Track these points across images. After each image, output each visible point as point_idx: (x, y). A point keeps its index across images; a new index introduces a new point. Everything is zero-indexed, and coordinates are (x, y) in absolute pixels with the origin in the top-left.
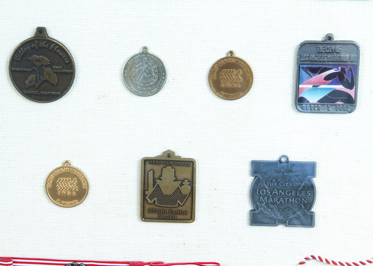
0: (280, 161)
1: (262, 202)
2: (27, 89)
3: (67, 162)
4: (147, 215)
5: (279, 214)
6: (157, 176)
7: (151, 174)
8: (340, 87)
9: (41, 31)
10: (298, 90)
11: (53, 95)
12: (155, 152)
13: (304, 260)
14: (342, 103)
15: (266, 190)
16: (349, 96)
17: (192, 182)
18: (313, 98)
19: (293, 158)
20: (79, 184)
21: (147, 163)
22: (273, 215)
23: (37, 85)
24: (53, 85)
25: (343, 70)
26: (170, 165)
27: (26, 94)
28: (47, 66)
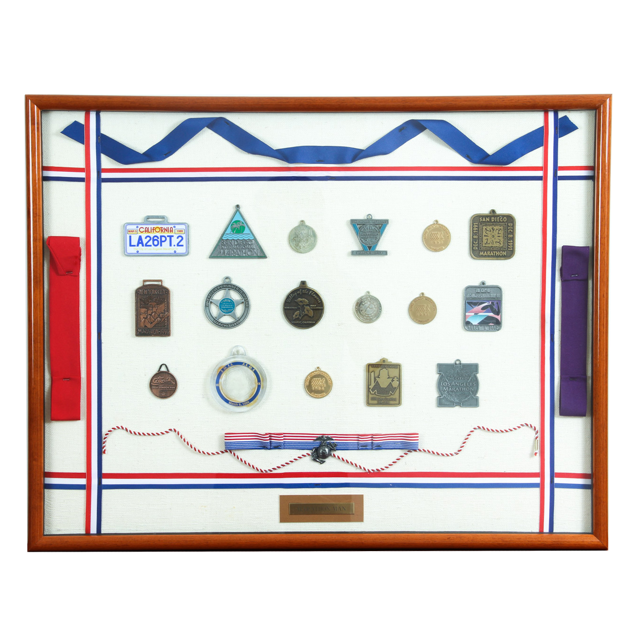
0: (456, 364)
1: (445, 391)
2: (294, 320)
3: (318, 368)
4: (371, 402)
5: (456, 399)
6: (376, 375)
7: (372, 374)
8: (491, 314)
9: (303, 283)
10: (465, 317)
11: (310, 324)
12: (374, 360)
13: (473, 430)
14: (493, 324)
15: (447, 382)
16: (497, 320)
17: (399, 379)
18: (475, 322)
19: (464, 361)
20: (326, 382)
21: (370, 367)
22: (452, 400)
23: (300, 318)
24: (310, 317)
25: (492, 303)
26: (385, 368)
27: (293, 324)
28: (307, 305)
